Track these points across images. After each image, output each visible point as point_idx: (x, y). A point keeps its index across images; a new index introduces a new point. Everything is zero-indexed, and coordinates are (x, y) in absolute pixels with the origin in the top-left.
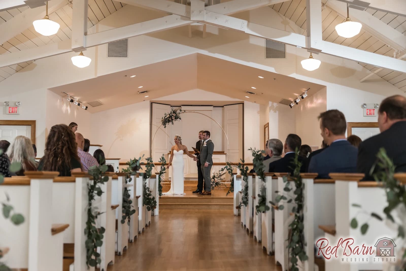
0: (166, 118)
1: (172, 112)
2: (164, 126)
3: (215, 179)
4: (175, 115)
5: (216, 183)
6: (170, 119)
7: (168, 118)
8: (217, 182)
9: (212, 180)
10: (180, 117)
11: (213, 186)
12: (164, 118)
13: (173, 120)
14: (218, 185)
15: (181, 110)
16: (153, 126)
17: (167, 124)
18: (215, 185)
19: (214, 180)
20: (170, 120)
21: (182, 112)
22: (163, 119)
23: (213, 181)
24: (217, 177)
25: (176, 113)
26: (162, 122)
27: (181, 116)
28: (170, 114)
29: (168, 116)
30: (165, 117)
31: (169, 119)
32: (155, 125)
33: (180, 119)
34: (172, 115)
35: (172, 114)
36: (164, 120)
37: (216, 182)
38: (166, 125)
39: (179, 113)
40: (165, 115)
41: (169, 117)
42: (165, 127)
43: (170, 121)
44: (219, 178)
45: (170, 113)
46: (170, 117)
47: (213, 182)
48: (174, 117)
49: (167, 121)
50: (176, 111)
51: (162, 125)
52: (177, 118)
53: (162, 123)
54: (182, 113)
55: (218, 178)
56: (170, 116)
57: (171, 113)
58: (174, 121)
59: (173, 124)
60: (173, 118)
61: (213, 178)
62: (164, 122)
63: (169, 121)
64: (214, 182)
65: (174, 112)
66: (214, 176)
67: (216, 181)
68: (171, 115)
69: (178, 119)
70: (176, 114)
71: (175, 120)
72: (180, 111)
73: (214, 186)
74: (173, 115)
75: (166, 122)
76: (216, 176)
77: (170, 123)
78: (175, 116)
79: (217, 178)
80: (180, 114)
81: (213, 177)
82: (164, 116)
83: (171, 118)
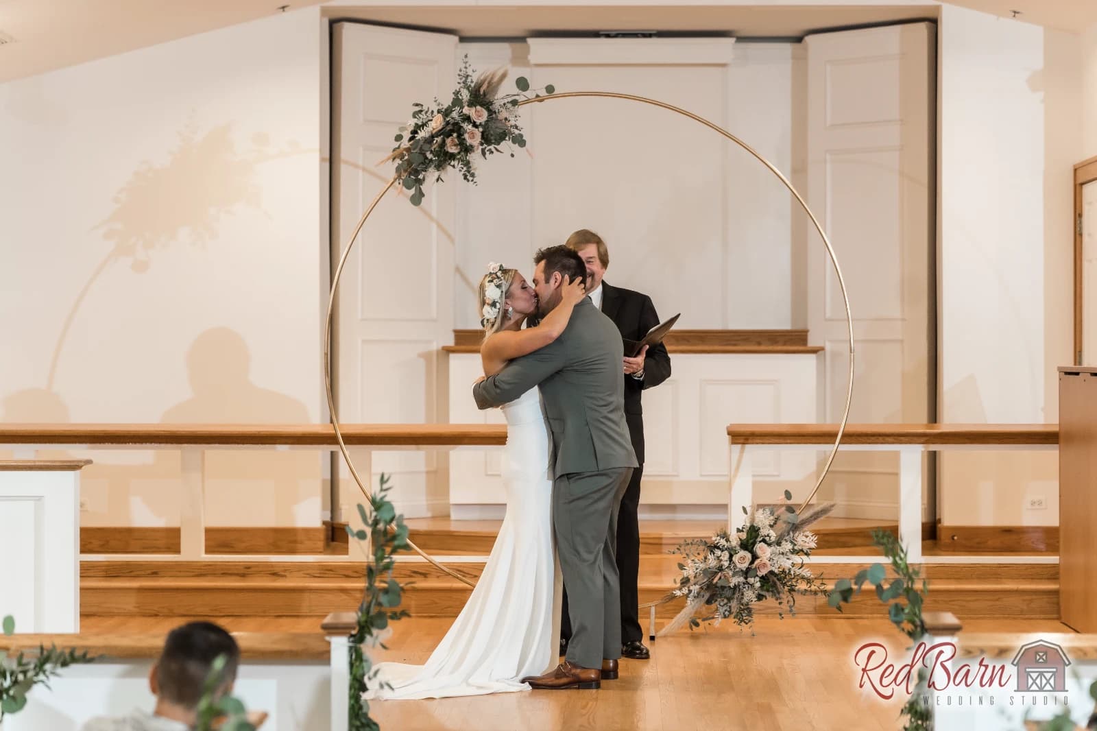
0: (422, 134)
1: (465, 95)
2: (412, 191)
3: (760, 548)
4: (485, 114)
5: (764, 579)
6: (448, 141)
7: (439, 139)
8: (771, 572)
9: (735, 558)
10: (517, 132)
11: (745, 600)
12: (407, 135)
13: (467, 149)
14: (776, 593)
15: (522, 84)
16: (345, 173)
17: (431, 175)
18: (762, 587)
19: (755, 557)
20: (446, 153)
21: (530, 94)
22: (405, 143)
23: (746, 565)
24: (773, 535)
25: (487, 105)
26: (398, 161)
27: (525, 119)
28: (446, 113)
29: (437, 123)
30: (414, 132)
31: (443, 144)
32: (356, 166)
33: (519, 140)
34: (461, 114)
35: (466, 110)
36: (408, 150)
37: (763, 572)
38: (420, 182)
39: (514, 103)
40: (415, 115)
41: (445, 133)
42: (417, 199)
43: (452, 157)
44: (787, 546)
45: (447, 102)
46: (453, 129)
47: (746, 573)
48: (478, 133)
49: (429, 156)
50: (493, 86)
51: (398, 186)
52: (494, 135)
53: (398, 169)
54: (528, 101)
55: (779, 544)
56: (448, 123)
57: (457, 102)
58: (475, 158)
59: (469, 175)
60: (473, 137)
61: (747, 545)
62: (409, 163)
63: (444, 158)
64: (751, 573)
65: (480, 96)
66: (753, 531)
67: (765, 565)
68: (455, 114)
69: (506, 145)
70: (491, 112)
71: (484, 153)
72: (516, 91)
73: (749, 595)
74: (474, 117)
75: (426, 163)
76: (763, 532)
77: (449, 168)
78: (486, 126)
79: (769, 545)
80: (521, 110)
81: (744, 536)
82: (412, 122)
83: (460, 136)
